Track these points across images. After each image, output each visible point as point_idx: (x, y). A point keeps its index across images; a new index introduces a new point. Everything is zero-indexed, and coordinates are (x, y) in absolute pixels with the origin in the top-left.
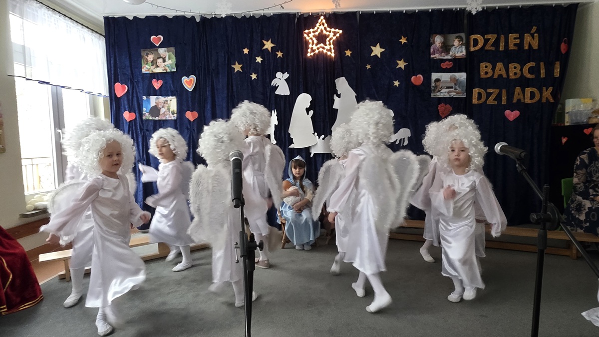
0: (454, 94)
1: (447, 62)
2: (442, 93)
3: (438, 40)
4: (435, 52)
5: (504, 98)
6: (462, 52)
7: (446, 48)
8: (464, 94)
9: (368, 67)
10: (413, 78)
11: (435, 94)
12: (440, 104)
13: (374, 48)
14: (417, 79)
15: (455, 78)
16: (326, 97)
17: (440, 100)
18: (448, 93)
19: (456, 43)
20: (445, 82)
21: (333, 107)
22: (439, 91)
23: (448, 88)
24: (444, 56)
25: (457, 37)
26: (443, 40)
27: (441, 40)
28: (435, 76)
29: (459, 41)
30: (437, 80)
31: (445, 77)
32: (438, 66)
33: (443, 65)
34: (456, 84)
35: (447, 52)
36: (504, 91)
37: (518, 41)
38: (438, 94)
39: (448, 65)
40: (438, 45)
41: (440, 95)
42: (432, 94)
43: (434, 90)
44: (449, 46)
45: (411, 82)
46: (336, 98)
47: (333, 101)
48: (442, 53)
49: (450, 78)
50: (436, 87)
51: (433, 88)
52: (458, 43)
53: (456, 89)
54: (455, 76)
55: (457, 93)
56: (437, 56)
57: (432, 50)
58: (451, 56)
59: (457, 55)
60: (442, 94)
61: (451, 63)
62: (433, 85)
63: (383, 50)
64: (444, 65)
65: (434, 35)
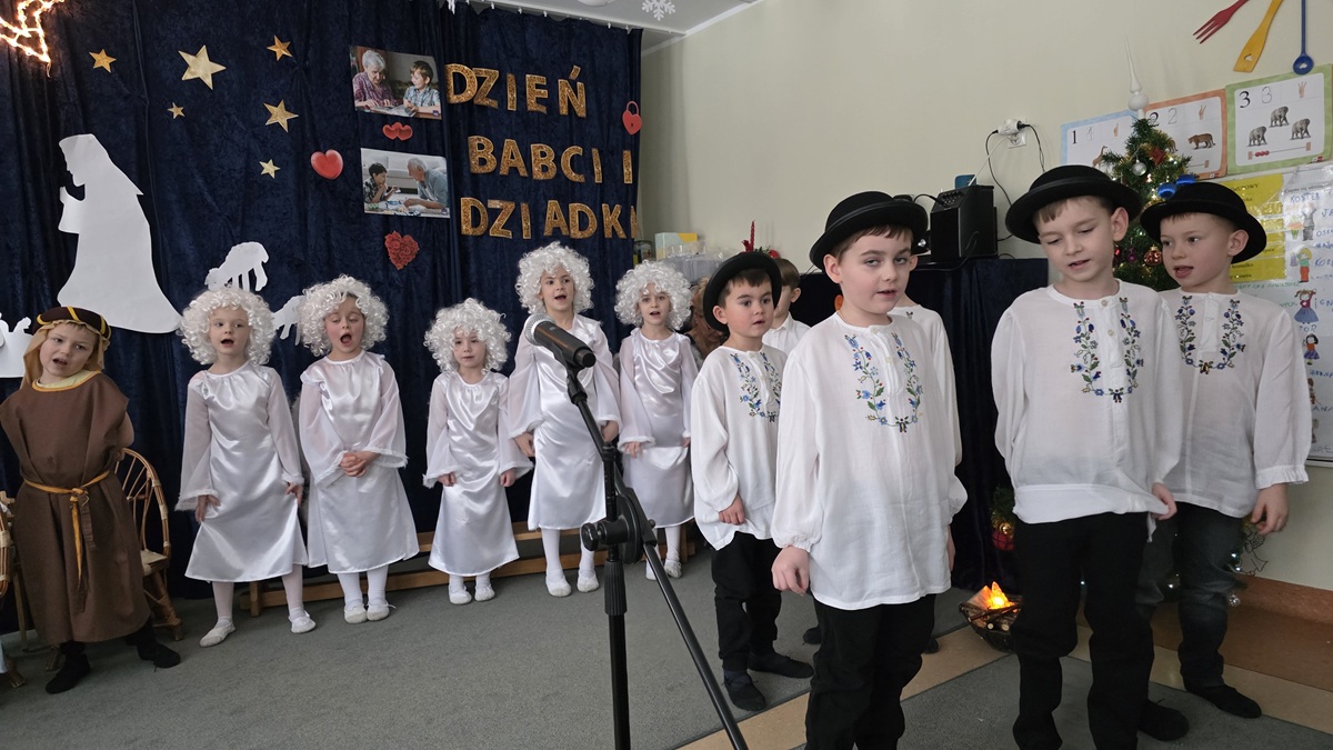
0: (422, 208)
1: (398, 124)
2: (391, 203)
3: (371, 63)
4: (364, 94)
5: (526, 224)
6: (431, 104)
7: (393, 87)
8: (444, 210)
9: (176, 111)
10: (314, 157)
11: (374, 206)
12: (388, 232)
13: (191, 57)
14: (327, 162)
15: (420, 169)
16: (31, 194)
17: (390, 223)
18: (407, 204)
19: (417, 78)
20: (396, 176)
21: (60, 228)
22: (383, 199)
23: (404, 191)
24: (390, 108)
25: (419, 64)
26: (383, 65)
27: (379, 64)
28: (369, 157)
29: (424, 76)
30: (377, 169)
31: (397, 162)
32: (373, 131)
33: (387, 129)
34: (423, 184)
35: (395, 98)
36: (524, 208)
37: (544, 93)
38: (382, 205)
39: (401, 131)
40: (371, 77)
41: (387, 209)
42: (365, 205)
43: (370, 193)
44: (400, 83)
45: (312, 168)
46: (67, 199)
47: (58, 209)
48: (383, 97)
49: (409, 167)
50: (375, 186)
51: (367, 190)
52: (421, 78)
53: (424, 197)
54: (419, 161)
55: (428, 207)
56: (370, 104)
57: (356, 88)
58: (406, 110)
59: (421, 110)
60: (390, 206)
61: (407, 127)
62: (367, 179)
63: (220, 68)
64: (391, 132)
65: (359, 48)
